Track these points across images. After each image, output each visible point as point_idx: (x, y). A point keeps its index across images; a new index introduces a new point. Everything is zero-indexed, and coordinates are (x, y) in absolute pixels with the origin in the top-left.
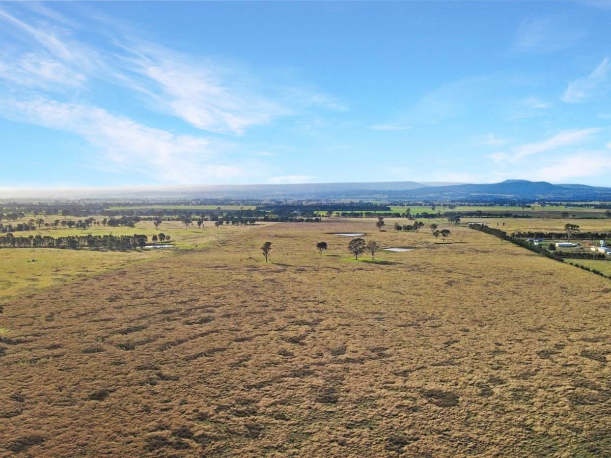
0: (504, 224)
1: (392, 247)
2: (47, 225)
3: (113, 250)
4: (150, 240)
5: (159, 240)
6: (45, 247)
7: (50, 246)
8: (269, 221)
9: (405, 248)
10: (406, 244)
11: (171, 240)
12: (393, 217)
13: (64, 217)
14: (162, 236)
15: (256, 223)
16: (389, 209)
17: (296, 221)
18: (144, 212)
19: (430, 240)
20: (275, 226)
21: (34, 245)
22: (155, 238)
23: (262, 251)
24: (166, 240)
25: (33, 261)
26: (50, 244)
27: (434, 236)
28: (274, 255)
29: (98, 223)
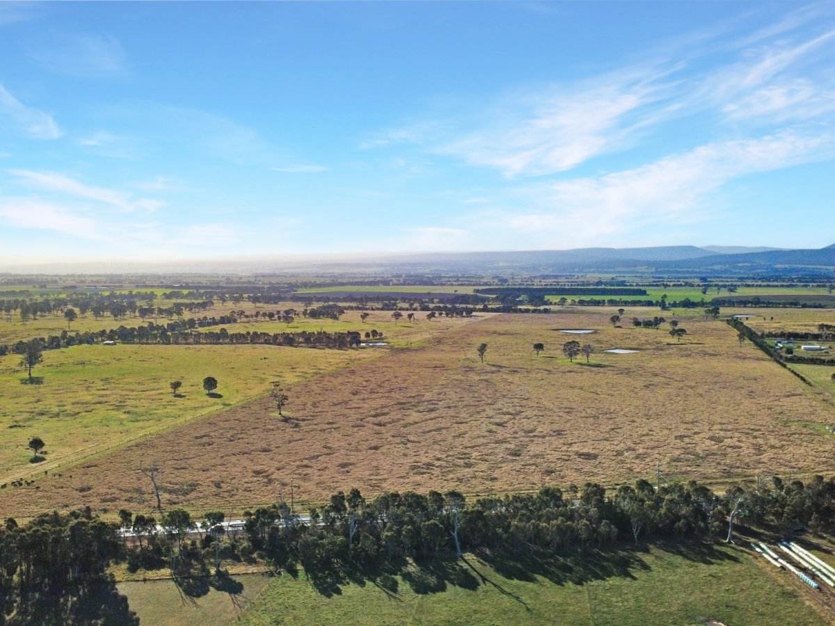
0: (772, 318)
1: (616, 348)
2: (247, 316)
3: (330, 348)
4: (363, 337)
5: (371, 337)
6: (262, 343)
7: (266, 342)
8: (488, 312)
9: (631, 349)
10: (634, 344)
11: (383, 336)
12: (643, 305)
13: (254, 305)
14: (374, 333)
15: (474, 314)
16: (644, 293)
17: (521, 311)
18: (341, 298)
19: (662, 340)
20: (495, 319)
21: (251, 341)
22: (367, 335)
23: (478, 353)
24: (378, 337)
25: (265, 358)
26: (266, 340)
27: (670, 335)
28: (490, 356)
29: (298, 314)
